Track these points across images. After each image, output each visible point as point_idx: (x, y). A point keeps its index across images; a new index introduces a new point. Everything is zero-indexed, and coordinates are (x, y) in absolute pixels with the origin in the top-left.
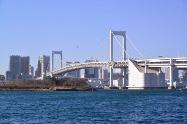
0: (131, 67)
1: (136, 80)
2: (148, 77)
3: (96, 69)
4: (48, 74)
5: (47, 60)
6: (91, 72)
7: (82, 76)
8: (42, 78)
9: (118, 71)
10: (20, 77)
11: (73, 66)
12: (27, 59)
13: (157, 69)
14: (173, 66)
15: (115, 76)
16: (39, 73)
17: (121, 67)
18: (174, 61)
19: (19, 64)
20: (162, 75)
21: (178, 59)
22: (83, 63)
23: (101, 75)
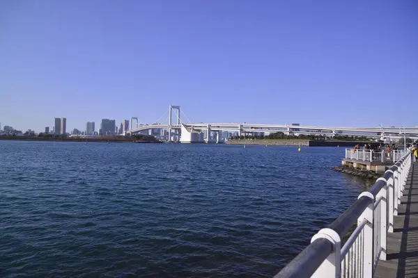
0: (183, 129)
1: (186, 137)
2: (194, 136)
3: (159, 129)
4: (128, 132)
5: (127, 123)
6: (155, 131)
7: (150, 134)
8: (124, 135)
9: (173, 131)
10: (109, 133)
11: (144, 127)
12: (114, 121)
13: (199, 130)
14: (209, 129)
15: (172, 134)
16: (121, 131)
17: (176, 129)
18: (210, 126)
19: (108, 125)
20: (202, 134)
21: (213, 124)
22: (150, 126)
23: (162, 134)
